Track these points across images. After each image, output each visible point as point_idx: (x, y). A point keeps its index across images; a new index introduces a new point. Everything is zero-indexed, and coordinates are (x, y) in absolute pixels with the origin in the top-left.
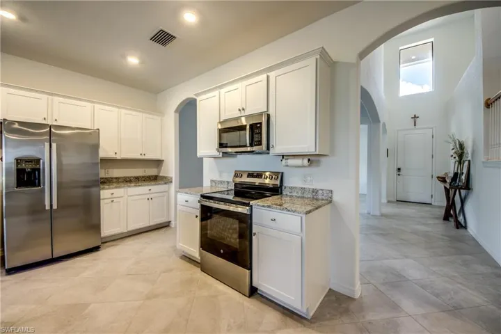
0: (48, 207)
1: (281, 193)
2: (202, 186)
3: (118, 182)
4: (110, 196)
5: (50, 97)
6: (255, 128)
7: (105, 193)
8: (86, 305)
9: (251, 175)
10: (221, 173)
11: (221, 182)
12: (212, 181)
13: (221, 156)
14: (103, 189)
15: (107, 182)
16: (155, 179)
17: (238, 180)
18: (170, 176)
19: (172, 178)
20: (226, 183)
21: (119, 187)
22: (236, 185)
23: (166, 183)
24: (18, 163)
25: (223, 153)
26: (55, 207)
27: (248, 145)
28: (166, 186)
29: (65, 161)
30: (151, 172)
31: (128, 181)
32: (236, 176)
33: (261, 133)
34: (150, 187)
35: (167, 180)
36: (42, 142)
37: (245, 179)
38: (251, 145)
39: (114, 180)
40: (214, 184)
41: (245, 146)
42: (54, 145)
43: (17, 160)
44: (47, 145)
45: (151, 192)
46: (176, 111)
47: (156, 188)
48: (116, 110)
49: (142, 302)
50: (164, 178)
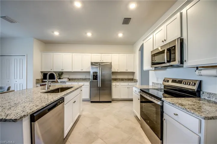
0: (99, 86)
1: (200, 97)
2: (149, 85)
3: (120, 80)
4: (115, 85)
5: (101, 54)
6: (171, 51)
7: (114, 84)
8: (99, 119)
9: (174, 81)
10: (157, 79)
11: (158, 84)
12: (153, 83)
13: (154, 69)
14: (113, 82)
15: (115, 80)
16: (132, 80)
17: (167, 84)
18: (137, 79)
19: (137, 80)
20: (160, 84)
21: (118, 82)
22: (165, 86)
23: (135, 82)
24: (93, 73)
25: (155, 67)
26: (100, 86)
27: (166, 61)
28: (135, 83)
29: (103, 73)
30: (131, 77)
31: (122, 80)
32: (164, 80)
33: (175, 53)
34: (128, 83)
35: (136, 81)
36: (98, 67)
37: (170, 83)
38: (168, 62)
39: (118, 79)
40: (154, 85)
41: (164, 63)
42: (100, 68)
43: (93, 72)
44: (99, 68)
45: (129, 85)
46: (139, 50)
47: (131, 84)
48: (118, 55)
49: (113, 127)
50: (135, 79)
